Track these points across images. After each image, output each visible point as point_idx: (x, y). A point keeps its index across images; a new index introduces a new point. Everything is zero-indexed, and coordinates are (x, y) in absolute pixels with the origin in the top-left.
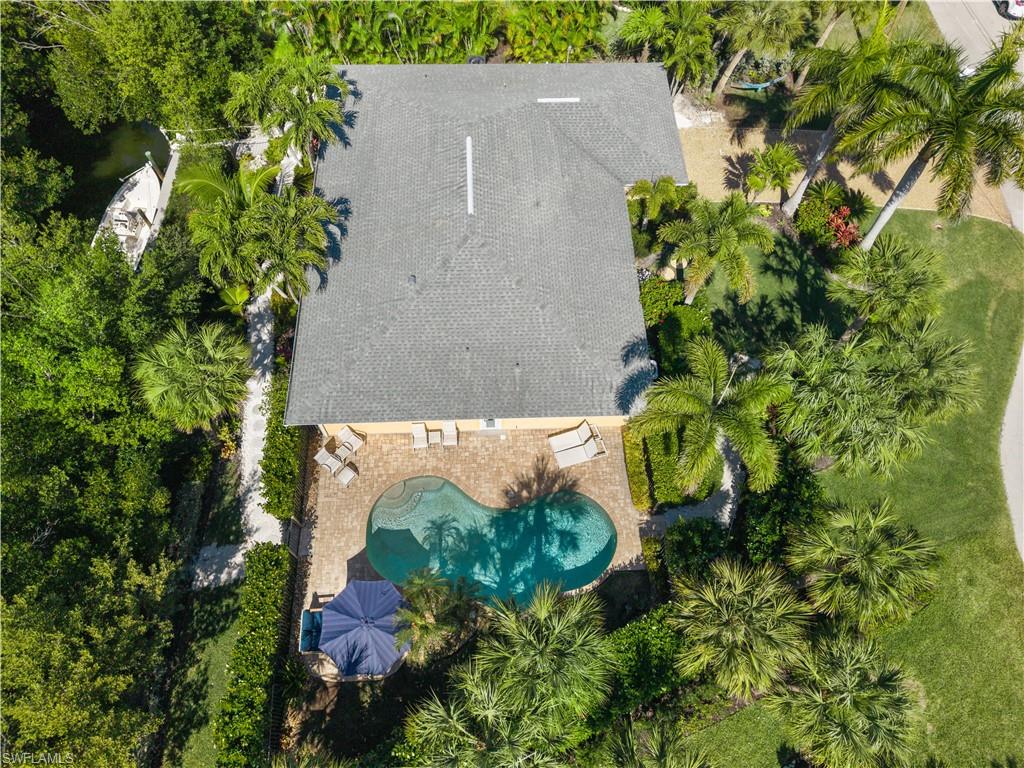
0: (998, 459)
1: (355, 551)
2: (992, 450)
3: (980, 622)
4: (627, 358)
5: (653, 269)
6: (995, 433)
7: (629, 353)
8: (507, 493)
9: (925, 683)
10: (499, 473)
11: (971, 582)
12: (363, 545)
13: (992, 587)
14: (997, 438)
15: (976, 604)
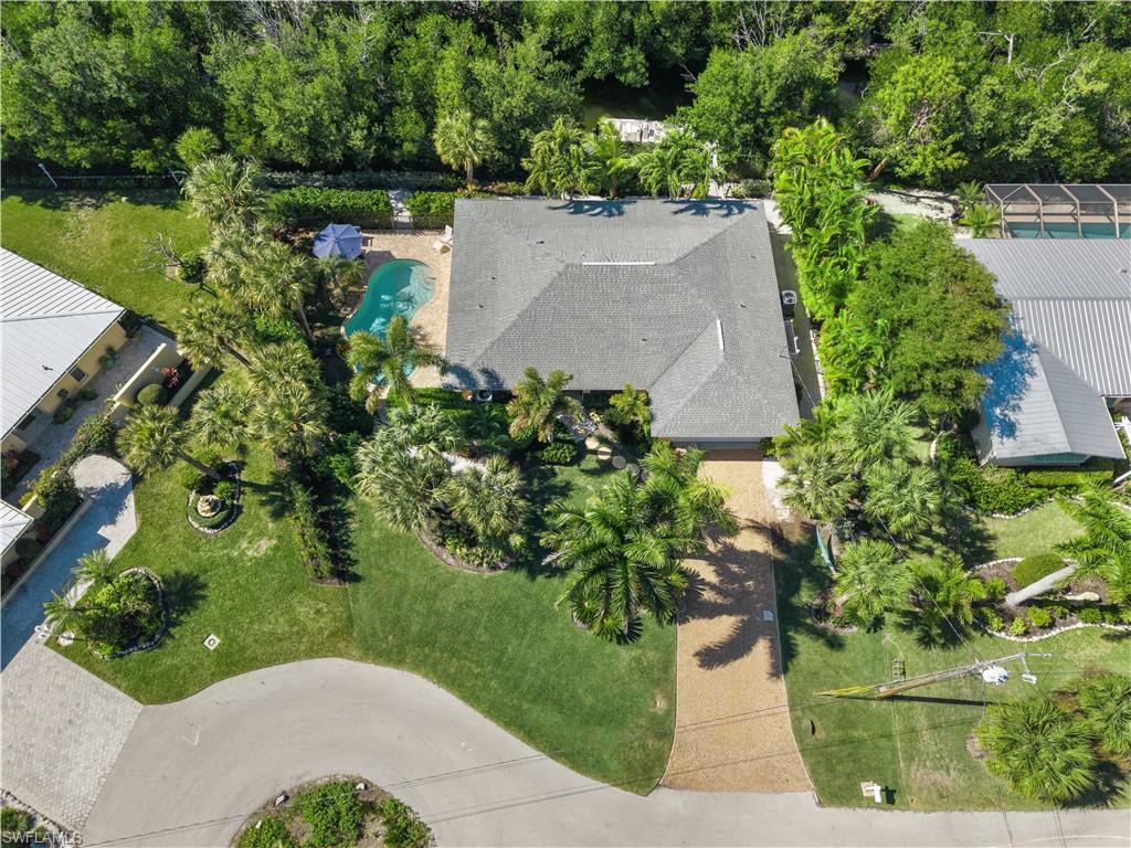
0: (408, 671)
1: (394, 253)
2: (416, 667)
3: (290, 609)
4: (485, 372)
5: (597, 433)
6: (431, 675)
7: (491, 375)
8: (419, 327)
9: (261, 558)
10: (433, 325)
11: (318, 612)
12: (397, 257)
13: (312, 626)
14: (426, 676)
15: (303, 611)
